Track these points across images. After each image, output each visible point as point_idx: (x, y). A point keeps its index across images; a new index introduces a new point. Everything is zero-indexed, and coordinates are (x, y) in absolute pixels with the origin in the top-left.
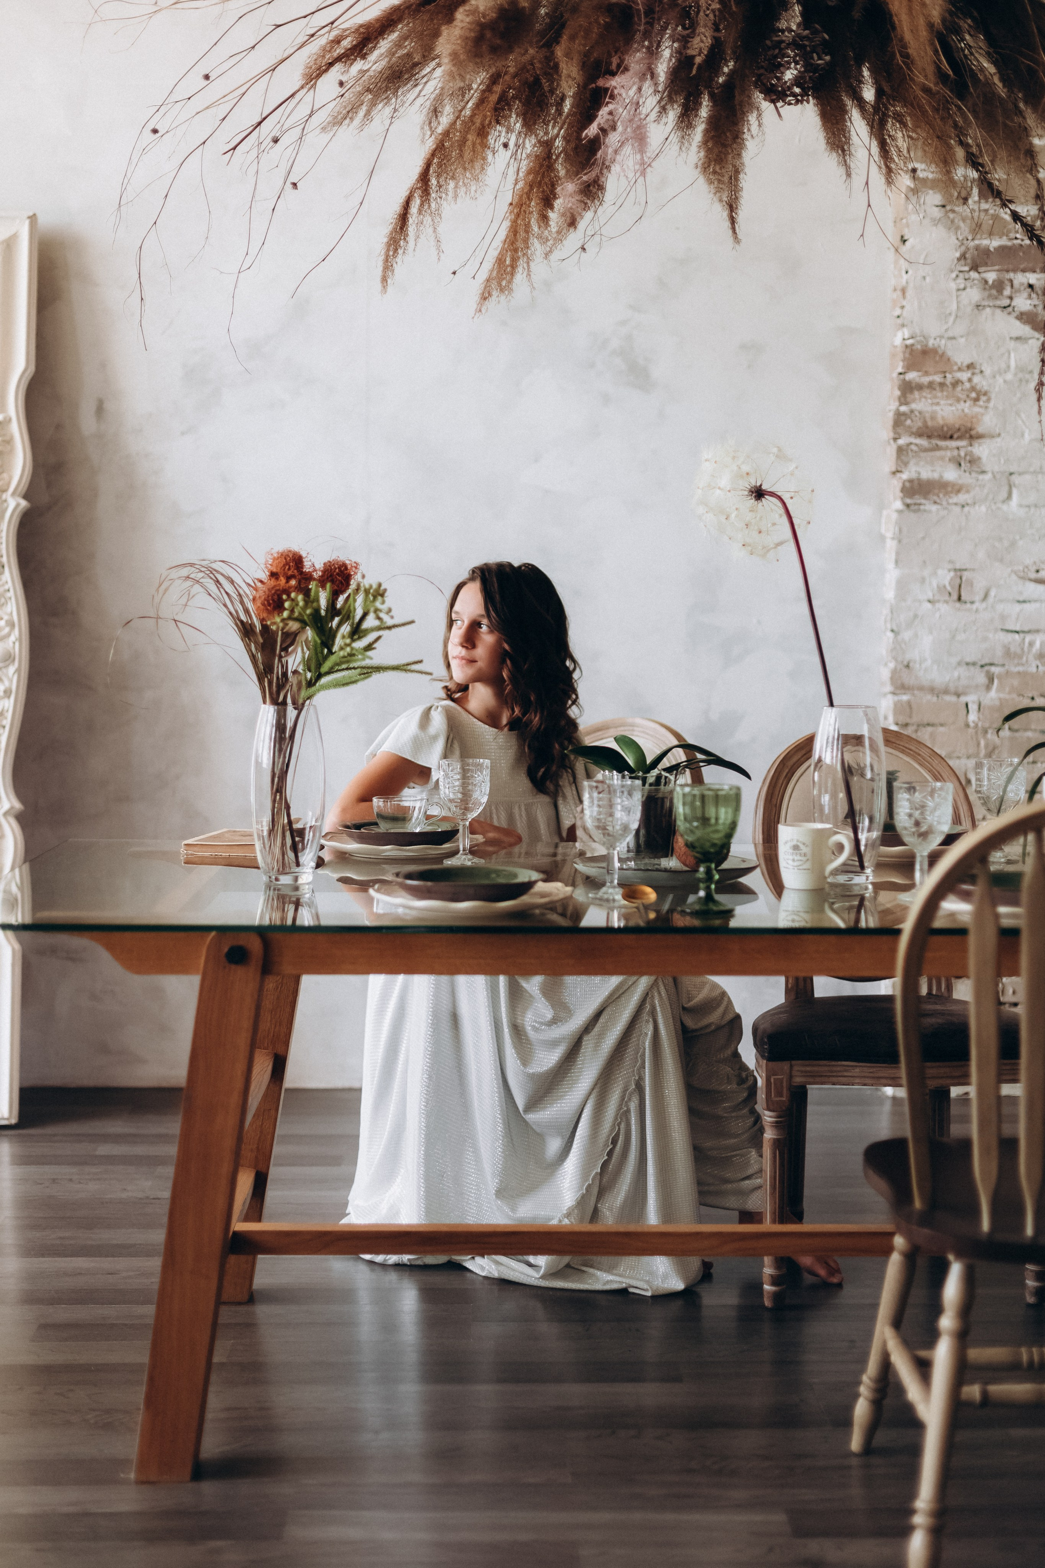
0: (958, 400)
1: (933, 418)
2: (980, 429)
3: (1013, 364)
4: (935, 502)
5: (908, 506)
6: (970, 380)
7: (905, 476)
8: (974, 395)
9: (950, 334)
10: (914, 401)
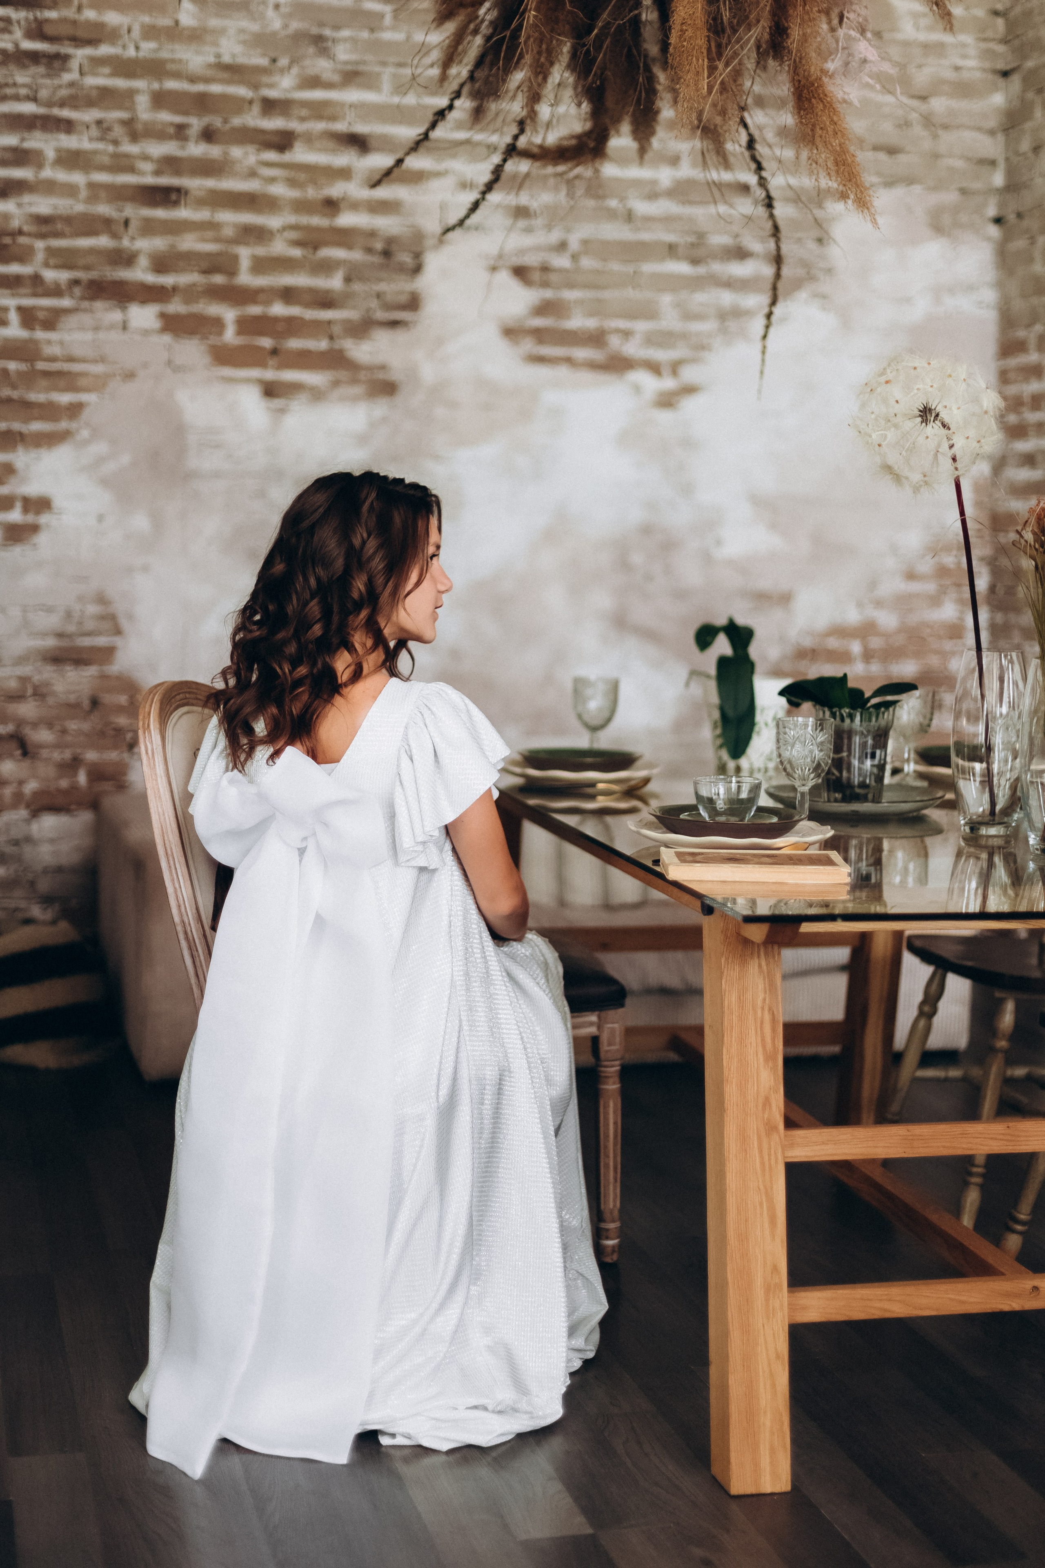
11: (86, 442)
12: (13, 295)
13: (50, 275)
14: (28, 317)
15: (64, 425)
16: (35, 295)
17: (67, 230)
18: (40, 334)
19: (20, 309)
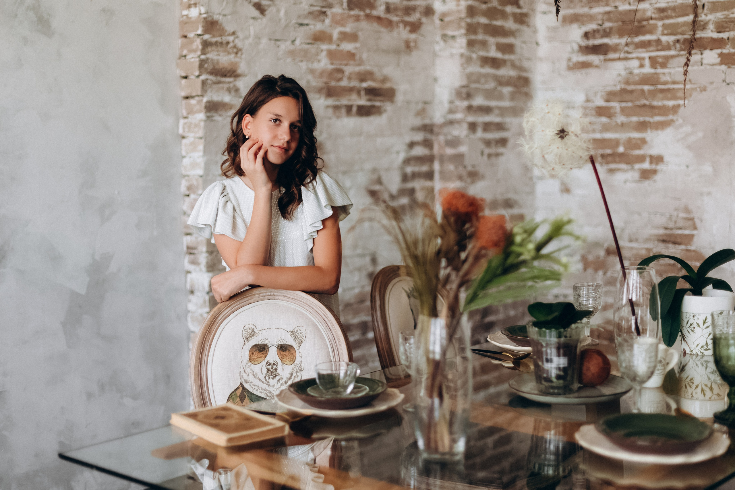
0: (229, 53)
1: (218, 63)
2: (239, 71)
3: (252, 32)
4: (220, 116)
5: (208, 117)
6: (233, 41)
7: (205, 99)
8: (235, 50)
9: (224, 13)
10: (208, 52)
11: (681, 126)
12: (647, 51)
13: (664, 39)
14: (654, 62)
15: (670, 117)
16: (657, 50)
17: (673, 15)
18: (659, 70)
19: (650, 58)
